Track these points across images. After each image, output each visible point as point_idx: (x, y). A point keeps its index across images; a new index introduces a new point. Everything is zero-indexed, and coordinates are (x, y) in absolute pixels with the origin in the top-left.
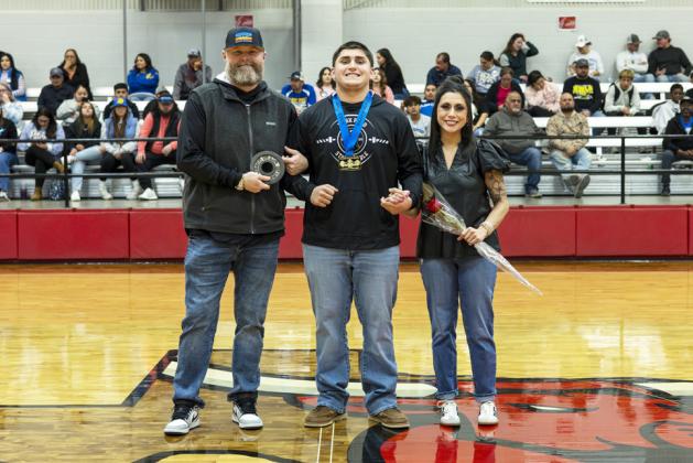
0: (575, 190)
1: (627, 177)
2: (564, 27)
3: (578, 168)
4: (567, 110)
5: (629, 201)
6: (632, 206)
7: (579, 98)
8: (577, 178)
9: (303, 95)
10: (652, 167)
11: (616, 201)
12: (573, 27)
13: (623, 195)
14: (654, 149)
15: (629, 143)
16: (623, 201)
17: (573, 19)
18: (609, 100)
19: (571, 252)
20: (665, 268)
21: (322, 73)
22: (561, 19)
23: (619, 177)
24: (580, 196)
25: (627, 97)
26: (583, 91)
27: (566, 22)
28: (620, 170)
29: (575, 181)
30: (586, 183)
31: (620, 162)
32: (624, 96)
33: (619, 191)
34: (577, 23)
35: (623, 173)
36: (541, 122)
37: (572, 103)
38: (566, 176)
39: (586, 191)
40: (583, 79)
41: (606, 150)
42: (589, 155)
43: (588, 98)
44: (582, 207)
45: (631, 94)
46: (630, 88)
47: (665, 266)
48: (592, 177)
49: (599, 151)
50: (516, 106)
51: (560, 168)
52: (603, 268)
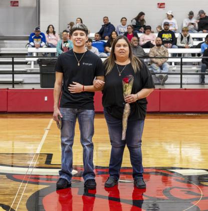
0: (161, 81)
1: (183, 76)
2: (160, 8)
3: (163, 71)
4: (159, 45)
5: (184, 87)
6: (185, 89)
7: (165, 40)
8: (162, 76)
9: (40, 37)
10: (197, 71)
11: (178, 87)
12: (164, 7)
13: (181, 84)
14: (199, 63)
15: (184, 60)
16: (181, 87)
17: (164, 4)
18: (179, 41)
19: (158, 110)
20: (200, 117)
21: (49, 27)
22: (158, 4)
23: (179, 76)
24: (163, 84)
25: (186, 39)
26: (167, 36)
27: (161, 5)
28: (180, 72)
29: (161, 77)
30: (166, 78)
31: (180, 69)
32: (185, 39)
33: (179, 82)
34: (166, 6)
35: (181, 74)
36: (147, 51)
37: (161, 42)
38: (157, 75)
39: (166, 82)
40: (167, 31)
41: (176, 64)
42: (168, 66)
43: (169, 40)
44: (163, 89)
45: (188, 38)
46: (188, 36)
47: (200, 116)
48: (169, 76)
49: (173, 64)
50: (136, 43)
51: (155, 72)
52: (171, 117)
